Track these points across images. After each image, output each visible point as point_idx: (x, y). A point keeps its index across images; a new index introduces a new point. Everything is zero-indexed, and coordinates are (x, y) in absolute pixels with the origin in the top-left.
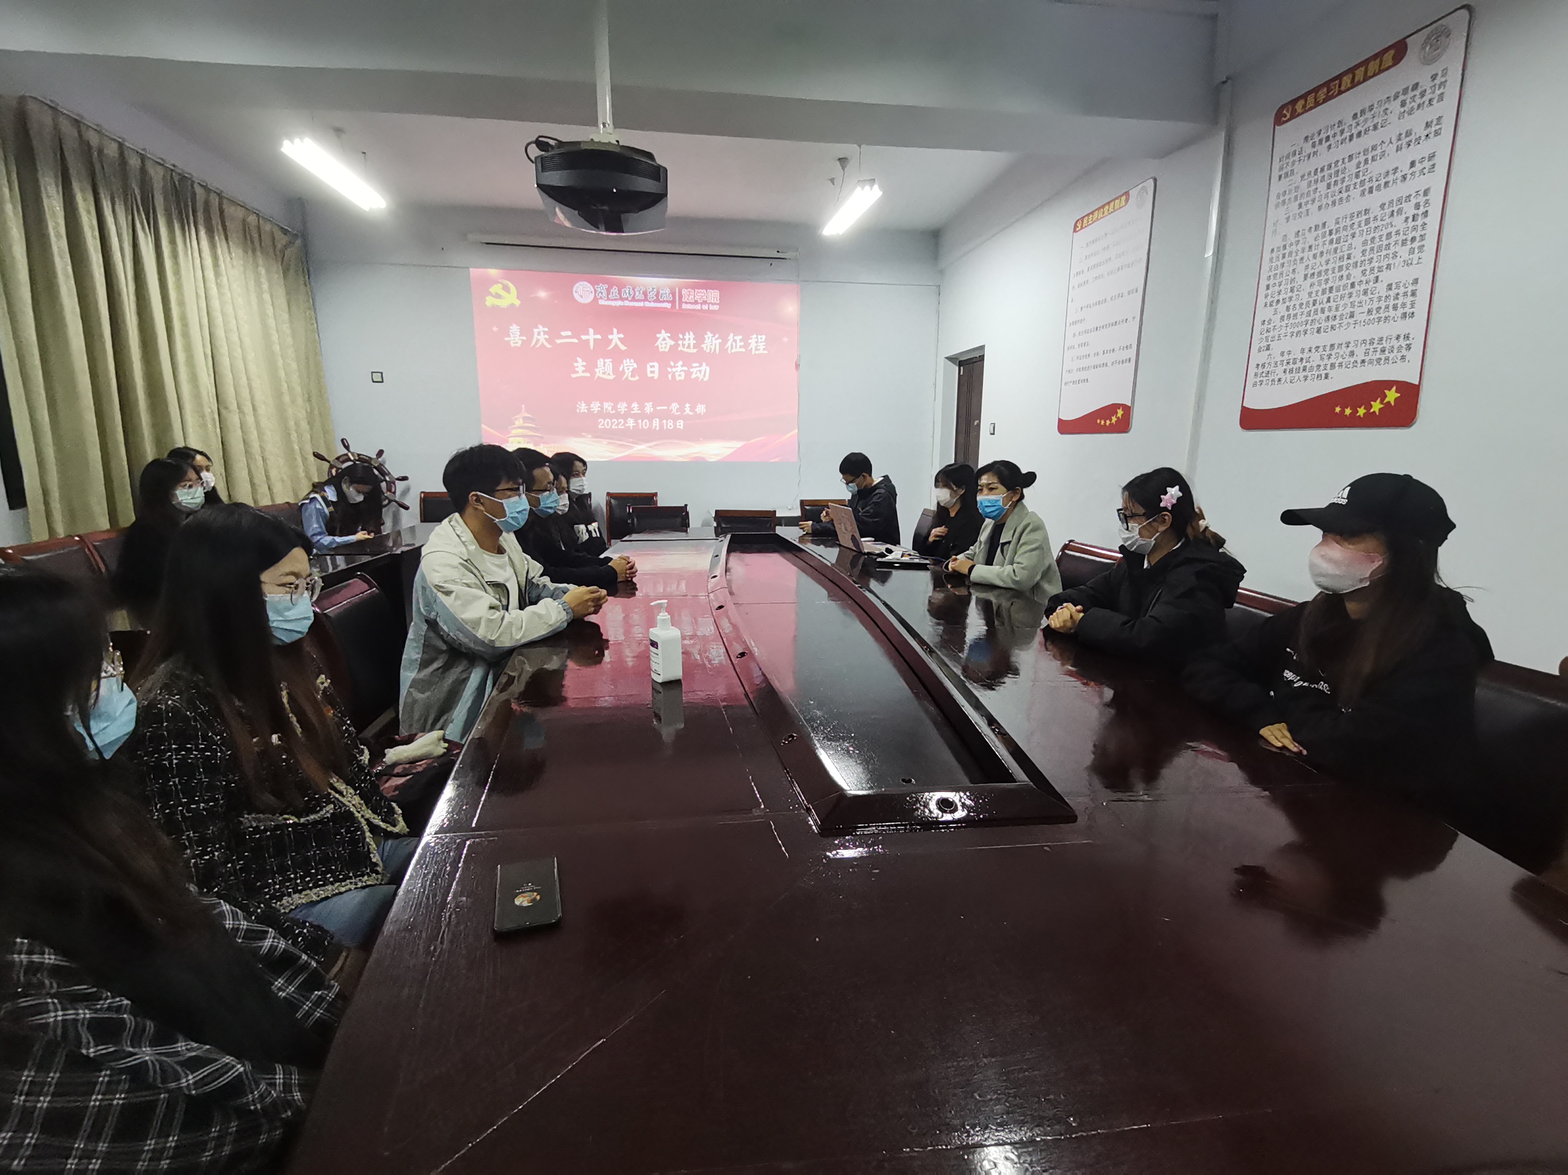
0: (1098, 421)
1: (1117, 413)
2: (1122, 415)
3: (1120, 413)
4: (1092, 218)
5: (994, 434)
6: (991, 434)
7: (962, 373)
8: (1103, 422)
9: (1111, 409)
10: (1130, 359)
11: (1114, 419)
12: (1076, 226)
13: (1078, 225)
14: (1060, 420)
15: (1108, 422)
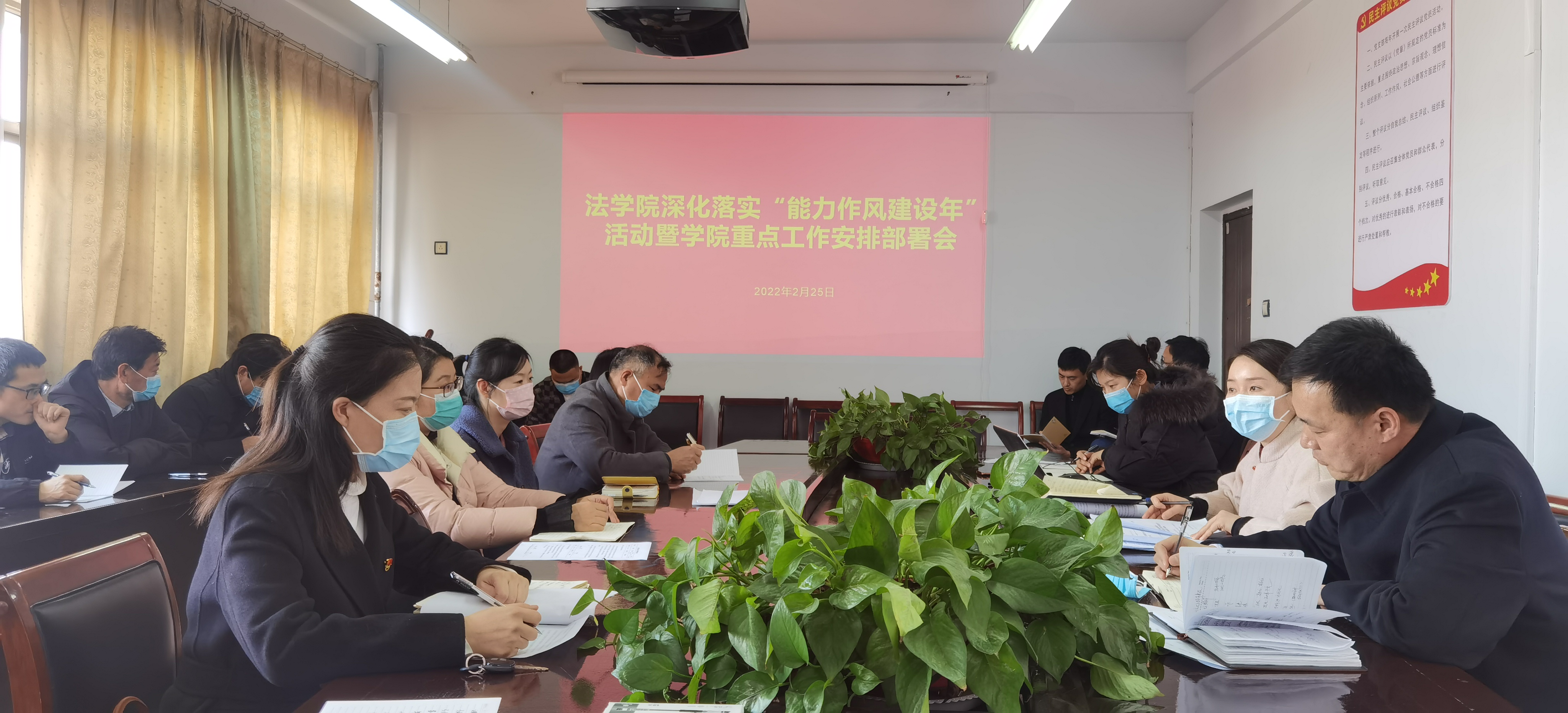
0: (1407, 290)
1: (1430, 278)
2: (1437, 280)
3: (1435, 277)
4: (1380, 11)
5: (1268, 315)
6: (1265, 316)
7: (1228, 232)
8: (1412, 292)
9: (1421, 273)
10: (1442, 199)
11: (1427, 287)
12: (1359, 23)
13: (1363, 21)
14: (1355, 292)
15: (1419, 292)
